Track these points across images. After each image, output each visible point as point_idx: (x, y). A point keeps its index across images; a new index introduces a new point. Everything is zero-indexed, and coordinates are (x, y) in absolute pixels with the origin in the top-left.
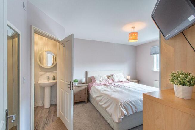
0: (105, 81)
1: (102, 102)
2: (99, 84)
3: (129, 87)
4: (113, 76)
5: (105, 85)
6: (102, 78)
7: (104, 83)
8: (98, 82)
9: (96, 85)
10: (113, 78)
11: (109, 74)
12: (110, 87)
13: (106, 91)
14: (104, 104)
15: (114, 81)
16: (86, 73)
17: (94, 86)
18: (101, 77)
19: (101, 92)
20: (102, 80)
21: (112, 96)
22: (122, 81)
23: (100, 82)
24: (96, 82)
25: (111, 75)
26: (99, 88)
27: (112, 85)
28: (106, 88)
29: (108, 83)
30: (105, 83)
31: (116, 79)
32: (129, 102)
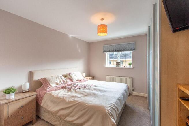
0: (62, 83)
1: (72, 117)
2: (55, 88)
3: (96, 86)
4: (71, 75)
5: (64, 88)
6: (58, 78)
7: (61, 86)
8: (54, 85)
9: (51, 91)
10: (71, 77)
11: (65, 73)
12: (75, 90)
13: (73, 97)
14: (77, 119)
15: (72, 81)
16: (31, 74)
17: (49, 92)
18: (56, 78)
19: (67, 100)
20: (58, 82)
21: (90, 103)
22: (81, 80)
23: (56, 85)
24: (50, 85)
25: (68, 74)
26: (59, 95)
27: (74, 86)
28: (69, 92)
29: (66, 85)
30: (64, 85)
31: (75, 78)
32: (113, 106)
